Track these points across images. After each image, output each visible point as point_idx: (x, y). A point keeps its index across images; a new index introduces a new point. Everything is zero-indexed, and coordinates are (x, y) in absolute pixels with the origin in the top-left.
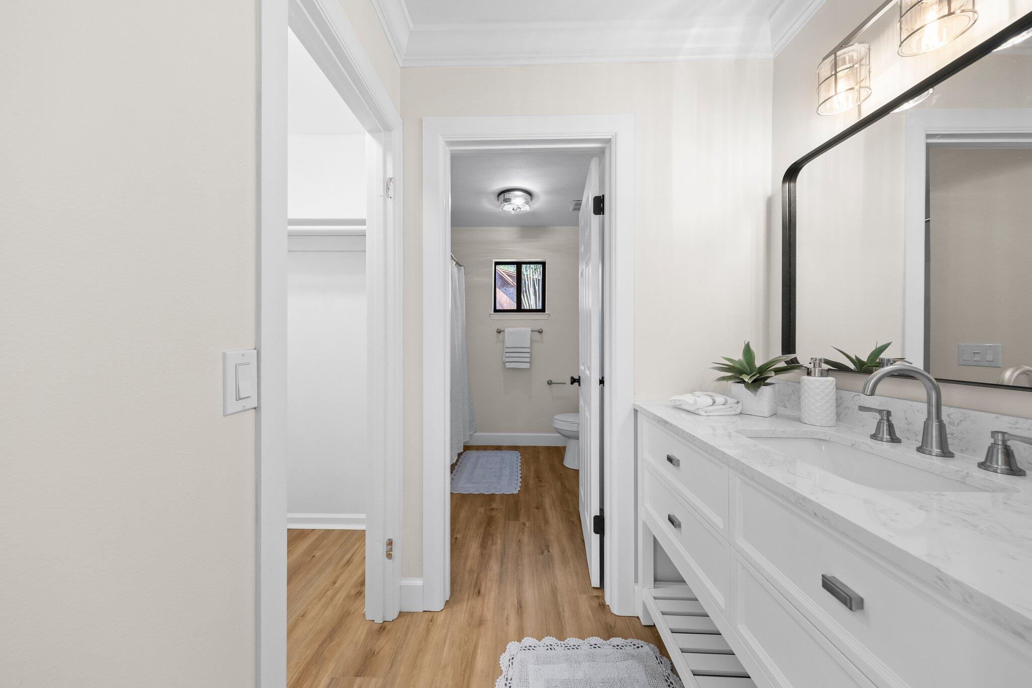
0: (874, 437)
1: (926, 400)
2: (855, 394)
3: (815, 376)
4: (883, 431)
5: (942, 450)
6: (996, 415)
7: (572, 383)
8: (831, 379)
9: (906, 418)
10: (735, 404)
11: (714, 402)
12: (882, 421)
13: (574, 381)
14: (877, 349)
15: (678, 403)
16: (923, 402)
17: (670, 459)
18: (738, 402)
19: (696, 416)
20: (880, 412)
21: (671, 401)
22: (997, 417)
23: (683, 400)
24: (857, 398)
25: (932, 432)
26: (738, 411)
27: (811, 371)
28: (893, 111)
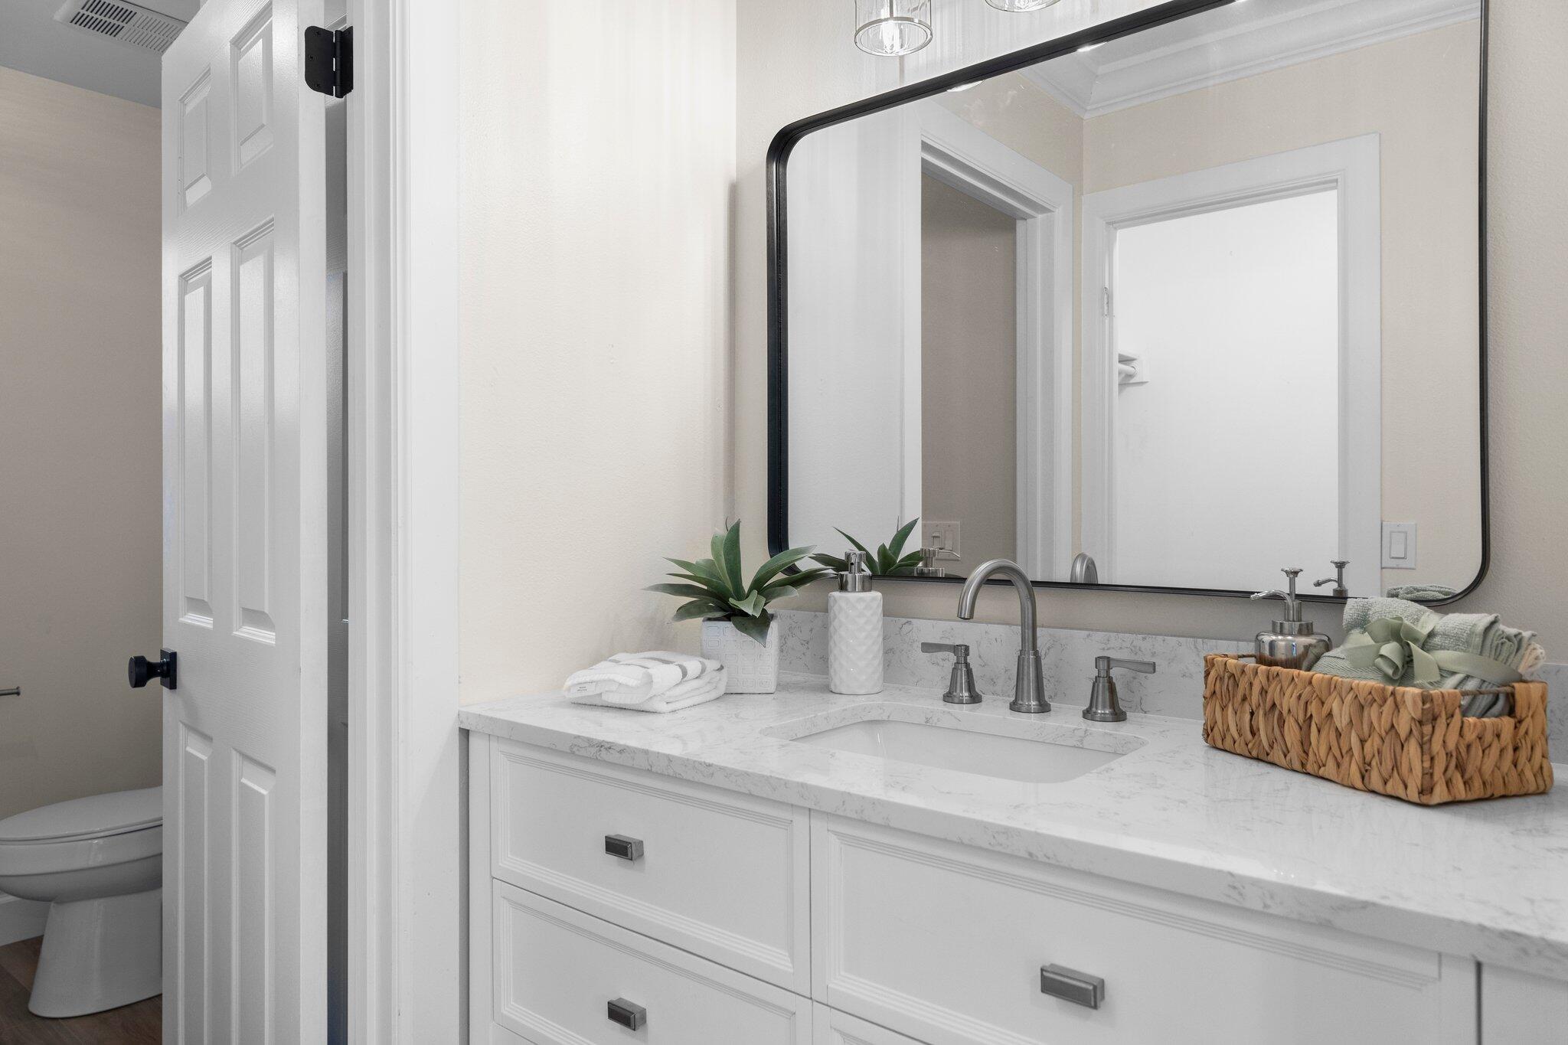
0: (948, 697)
1: (1019, 621)
2: (904, 620)
3: (854, 590)
4: (961, 683)
5: (1039, 702)
6: (1087, 632)
7: (139, 681)
8: (876, 595)
9: (980, 657)
10: (715, 673)
11: (685, 673)
12: (960, 665)
13: (143, 671)
14: (899, 532)
15: (591, 690)
16: (1017, 625)
17: (618, 848)
18: (722, 668)
19: (650, 717)
20: (955, 649)
21: (569, 689)
22: (1089, 636)
23: (610, 680)
24: (906, 628)
25: (1029, 673)
26: (722, 690)
27: (847, 581)
28: (951, 88)
